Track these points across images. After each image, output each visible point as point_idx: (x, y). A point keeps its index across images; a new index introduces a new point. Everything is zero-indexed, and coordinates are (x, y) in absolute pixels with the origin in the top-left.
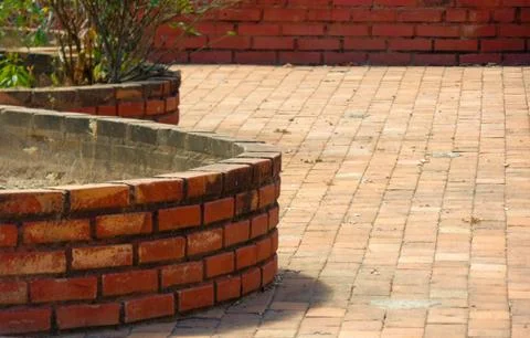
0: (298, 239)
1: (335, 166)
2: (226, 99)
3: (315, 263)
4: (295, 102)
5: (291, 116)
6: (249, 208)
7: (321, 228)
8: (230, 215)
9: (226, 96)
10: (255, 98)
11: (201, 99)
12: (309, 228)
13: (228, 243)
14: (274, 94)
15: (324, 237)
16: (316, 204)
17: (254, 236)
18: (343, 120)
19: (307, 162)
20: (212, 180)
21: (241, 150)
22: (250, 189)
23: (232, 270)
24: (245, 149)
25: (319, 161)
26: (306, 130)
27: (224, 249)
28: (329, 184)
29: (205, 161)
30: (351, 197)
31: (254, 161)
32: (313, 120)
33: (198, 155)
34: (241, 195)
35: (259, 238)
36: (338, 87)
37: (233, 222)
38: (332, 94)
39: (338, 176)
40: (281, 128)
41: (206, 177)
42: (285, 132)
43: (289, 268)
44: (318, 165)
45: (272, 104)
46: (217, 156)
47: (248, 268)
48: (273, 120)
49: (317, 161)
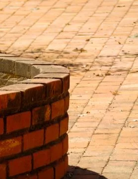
0: (87, 141)
1: (121, 79)
2: (37, 23)
3: (99, 161)
4: (92, 25)
5: (88, 37)
6: (43, 119)
7: (106, 131)
8: (28, 125)
9: (38, 20)
10: (60, 22)
11: (17, 23)
12: (96, 132)
13: (26, 148)
14: (75, 19)
15: (108, 139)
16: (103, 111)
17: (47, 142)
18: (129, 39)
19: (98, 75)
20: (13, 98)
21: (37, 72)
22: (44, 105)
23: (30, 170)
24: (41, 70)
25: (108, 74)
26: (99, 48)
27: (23, 154)
28: (115, 94)
29: (11, 80)
30: (132, 105)
31: (47, 81)
32: (105, 40)
33: (5, 75)
34: (36, 109)
35: (52, 144)
36: (128, 11)
37: (31, 131)
38: (123, 18)
39: (122, 87)
40: (79, 48)
41: (8, 95)
42: (82, 50)
43: (78, 165)
44: (108, 78)
45: (74, 27)
46: (19, 76)
47: (43, 167)
48: (73, 41)
49: (106, 75)
